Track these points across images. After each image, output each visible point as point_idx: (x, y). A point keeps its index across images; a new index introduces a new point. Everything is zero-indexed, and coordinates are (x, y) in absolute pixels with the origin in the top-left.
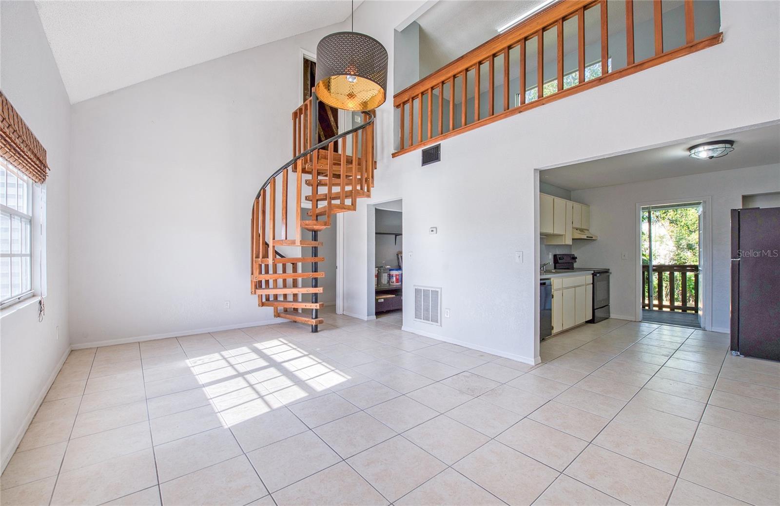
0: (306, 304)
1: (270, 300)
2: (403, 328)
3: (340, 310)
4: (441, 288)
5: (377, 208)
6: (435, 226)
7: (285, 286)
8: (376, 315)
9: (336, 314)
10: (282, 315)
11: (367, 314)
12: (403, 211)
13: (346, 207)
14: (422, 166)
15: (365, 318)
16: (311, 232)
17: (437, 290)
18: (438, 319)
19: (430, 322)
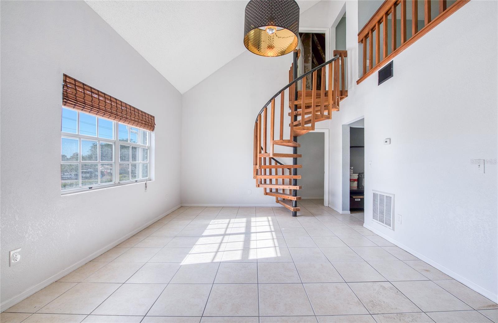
0: (289, 196)
1: (273, 191)
2: (364, 225)
3: (326, 203)
4: (394, 195)
5: (352, 126)
6: (389, 138)
7: (277, 184)
8: (350, 211)
9: (324, 206)
10: (280, 202)
11: (341, 209)
12: (365, 128)
13: (305, 128)
14: (378, 85)
15: (341, 212)
16: (293, 148)
17: (390, 196)
18: (390, 223)
19: (384, 225)
